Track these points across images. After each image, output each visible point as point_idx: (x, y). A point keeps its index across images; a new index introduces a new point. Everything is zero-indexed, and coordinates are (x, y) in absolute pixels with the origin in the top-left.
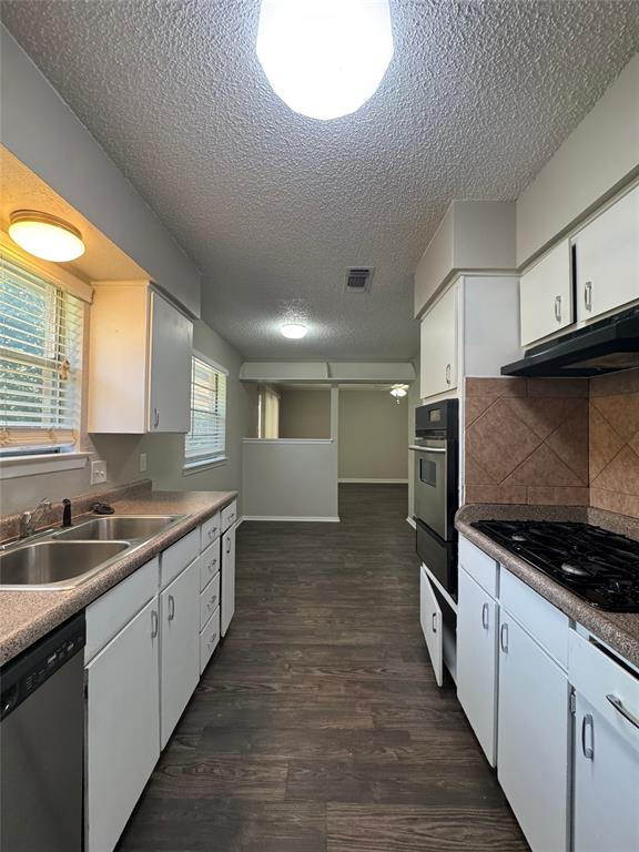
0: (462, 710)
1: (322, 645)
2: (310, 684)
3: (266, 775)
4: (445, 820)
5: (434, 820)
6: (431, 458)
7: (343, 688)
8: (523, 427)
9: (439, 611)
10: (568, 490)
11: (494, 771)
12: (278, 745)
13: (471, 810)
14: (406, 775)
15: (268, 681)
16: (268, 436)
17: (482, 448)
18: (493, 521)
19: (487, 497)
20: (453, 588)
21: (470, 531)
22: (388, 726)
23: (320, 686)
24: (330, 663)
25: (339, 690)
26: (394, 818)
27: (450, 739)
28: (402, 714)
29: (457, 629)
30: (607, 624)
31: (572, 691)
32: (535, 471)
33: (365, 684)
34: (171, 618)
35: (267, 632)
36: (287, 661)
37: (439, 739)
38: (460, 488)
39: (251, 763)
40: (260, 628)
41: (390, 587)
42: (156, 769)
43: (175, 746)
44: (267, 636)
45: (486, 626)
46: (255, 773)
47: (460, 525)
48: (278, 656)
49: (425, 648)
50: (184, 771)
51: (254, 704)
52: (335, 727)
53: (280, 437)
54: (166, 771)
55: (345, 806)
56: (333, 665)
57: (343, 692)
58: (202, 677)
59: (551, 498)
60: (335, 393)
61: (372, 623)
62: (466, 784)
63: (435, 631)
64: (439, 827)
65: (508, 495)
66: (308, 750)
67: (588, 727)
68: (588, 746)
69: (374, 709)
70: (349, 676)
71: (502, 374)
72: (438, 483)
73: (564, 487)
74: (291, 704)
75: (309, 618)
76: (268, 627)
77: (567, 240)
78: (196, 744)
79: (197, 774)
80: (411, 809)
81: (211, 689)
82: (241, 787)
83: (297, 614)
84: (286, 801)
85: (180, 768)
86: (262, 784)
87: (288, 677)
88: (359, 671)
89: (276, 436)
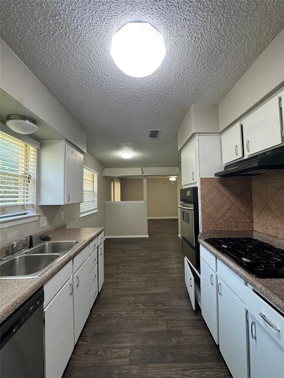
0: (204, 320)
1: (143, 294)
2: (138, 312)
3: (121, 353)
4: (198, 369)
5: (193, 369)
6: (187, 211)
7: (152, 313)
8: (225, 198)
9: (193, 278)
10: (245, 224)
11: (218, 347)
12: (125, 340)
13: (209, 364)
14: (181, 350)
15: (120, 311)
16: (116, 200)
17: (208, 207)
18: (214, 238)
19: (210, 228)
20: (198, 267)
21: (204, 243)
22: (172, 329)
23: (143, 313)
24: (147, 302)
25: (151, 314)
26: (176, 369)
27: (199, 333)
28: (178, 323)
29: (201, 285)
30: (259, 284)
31: (247, 312)
32: (231, 216)
33: (162, 311)
34: (78, 286)
35: (118, 289)
36: (128, 302)
37: (194, 334)
38: (200, 224)
39: (114, 348)
40: (116, 287)
41: (172, 266)
42: (73, 353)
43: (81, 342)
44: (119, 291)
45: (212, 284)
46: (116, 353)
47: (201, 241)
48: (124, 300)
49: (188, 293)
50: (85, 354)
51: (114, 322)
52: (150, 330)
53: (121, 200)
54: (77, 354)
55: (155, 365)
56: (148, 303)
57: (153, 315)
58: (91, 311)
59: (238, 227)
60: (145, 180)
61: (164, 283)
62: (207, 353)
63: (191, 286)
64: (196, 372)
65: (220, 227)
66: (139, 341)
67: (253, 326)
68: (254, 334)
69: (167, 322)
70: (155, 307)
71: (215, 176)
72: (190, 222)
73: (243, 223)
74: (130, 321)
75: (137, 282)
76: (119, 287)
77: (239, 123)
78: (90, 341)
79: (91, 354)
80: (183, 365)
81: (95, 316)
82: (110, 359)
83: (132, 280)
84: (130, 365)
85: (83, 352)
86: (119, 357)
87: (129, 309)
88: (160, 305)
89: (119, 200)
